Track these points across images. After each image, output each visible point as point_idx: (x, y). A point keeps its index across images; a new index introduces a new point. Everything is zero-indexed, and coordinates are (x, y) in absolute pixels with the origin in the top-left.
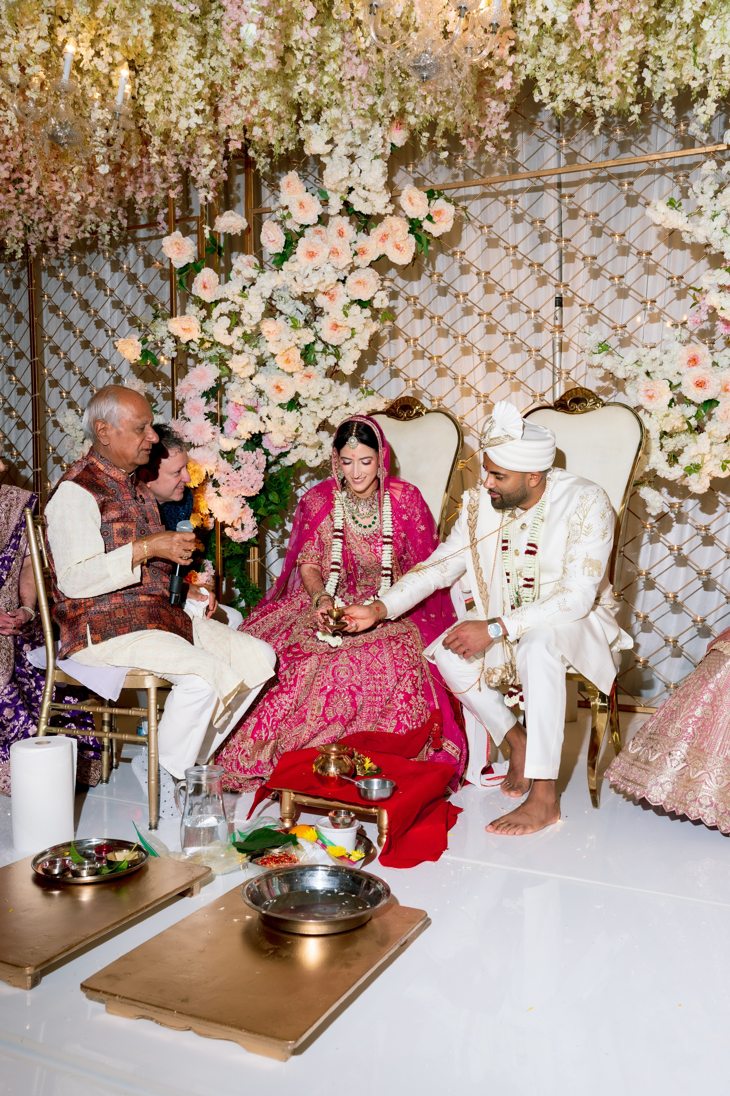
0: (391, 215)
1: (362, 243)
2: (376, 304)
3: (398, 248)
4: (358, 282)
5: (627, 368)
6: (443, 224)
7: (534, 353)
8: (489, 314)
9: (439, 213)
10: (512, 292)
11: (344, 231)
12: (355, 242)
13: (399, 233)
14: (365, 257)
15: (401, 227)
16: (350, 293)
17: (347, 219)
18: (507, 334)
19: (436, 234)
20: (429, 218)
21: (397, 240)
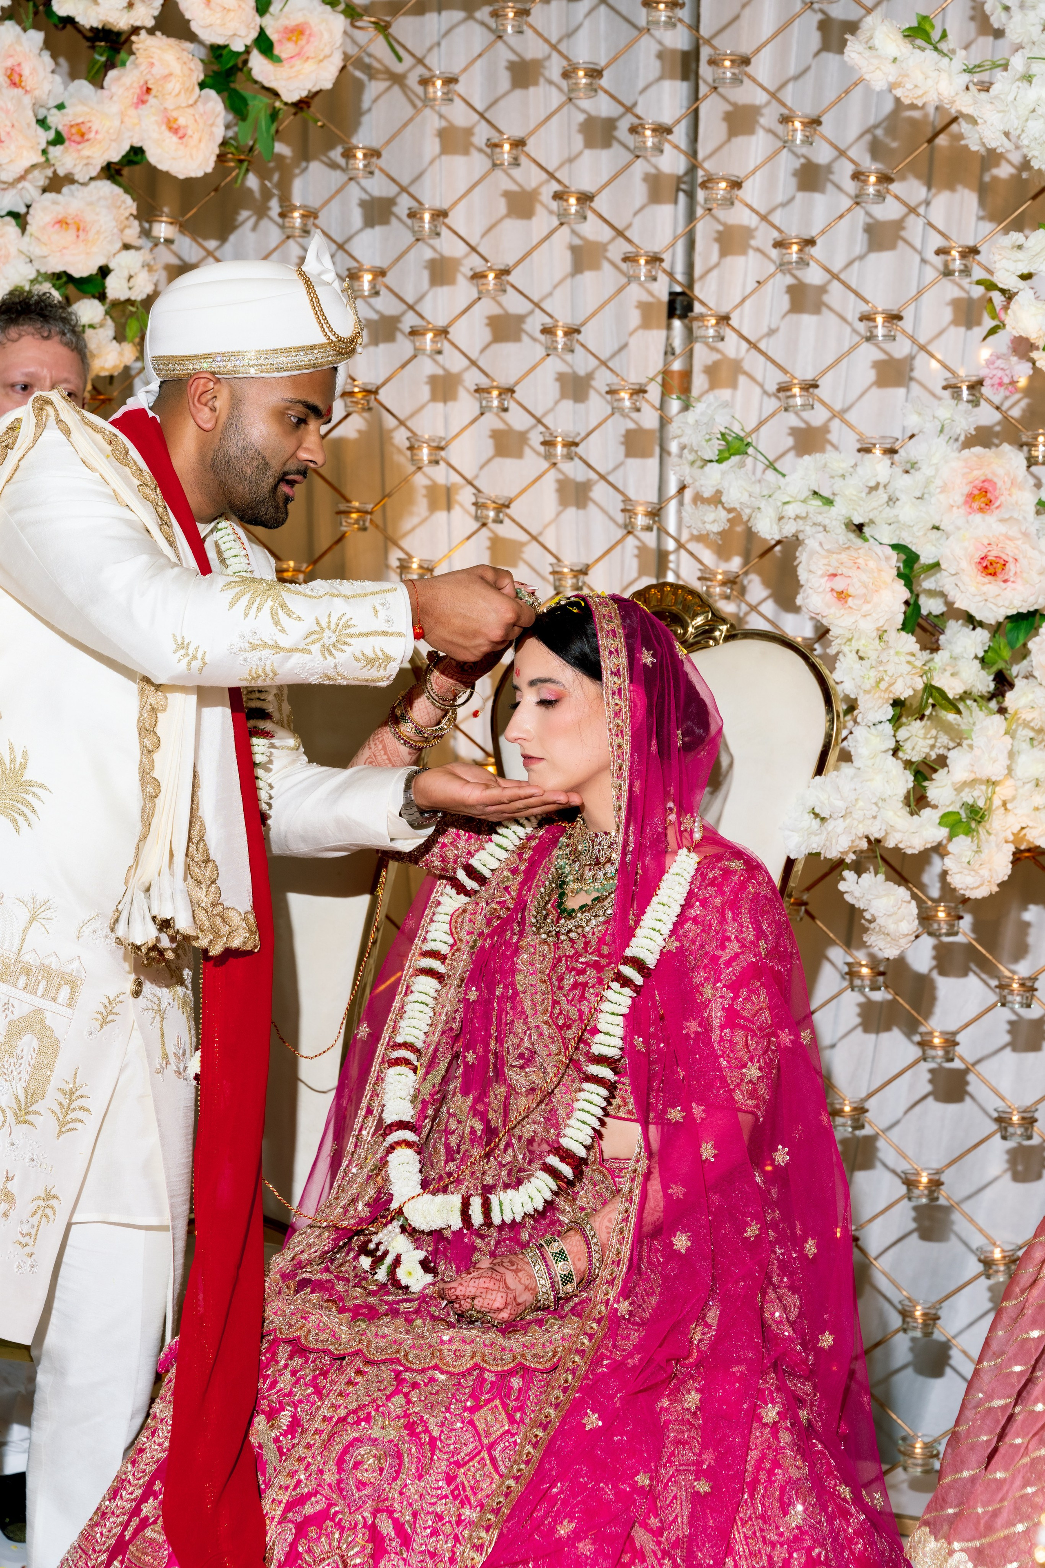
0: (151, 32)
1: (80, 109)
2: (115, 288)
3: (173, 128)
4: (62, 223)
5: (791, 511)
6: (309, 67)
7: (559, 450)
8: (443, 332)
9: (297, 32)
10: (507, 272)
11: (26, 71)
12: (60, 107)
13: (174, 86)
14: (87, 150)
15: (176, 67)
16: (37, 251)
17: (37, 37)
18: (487, 391)
19: (291, 93)
20: (264, 44)
21: (170, 104)
